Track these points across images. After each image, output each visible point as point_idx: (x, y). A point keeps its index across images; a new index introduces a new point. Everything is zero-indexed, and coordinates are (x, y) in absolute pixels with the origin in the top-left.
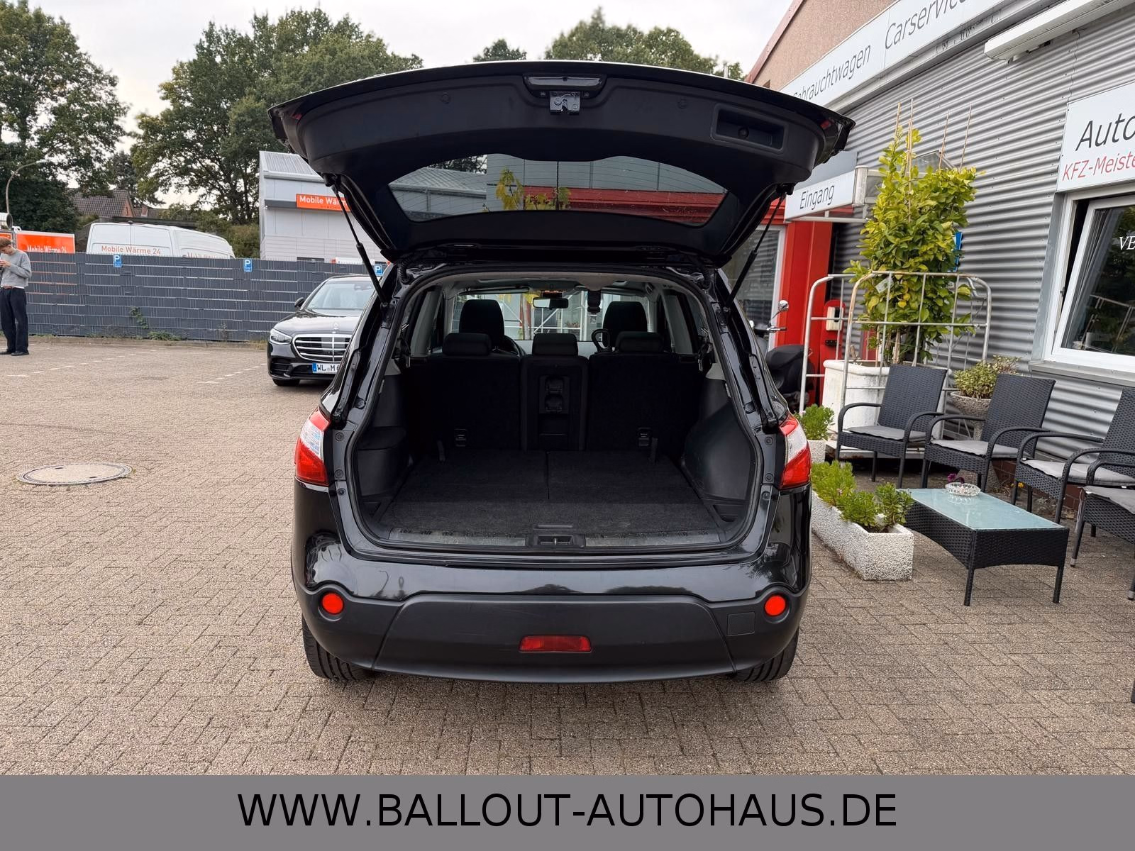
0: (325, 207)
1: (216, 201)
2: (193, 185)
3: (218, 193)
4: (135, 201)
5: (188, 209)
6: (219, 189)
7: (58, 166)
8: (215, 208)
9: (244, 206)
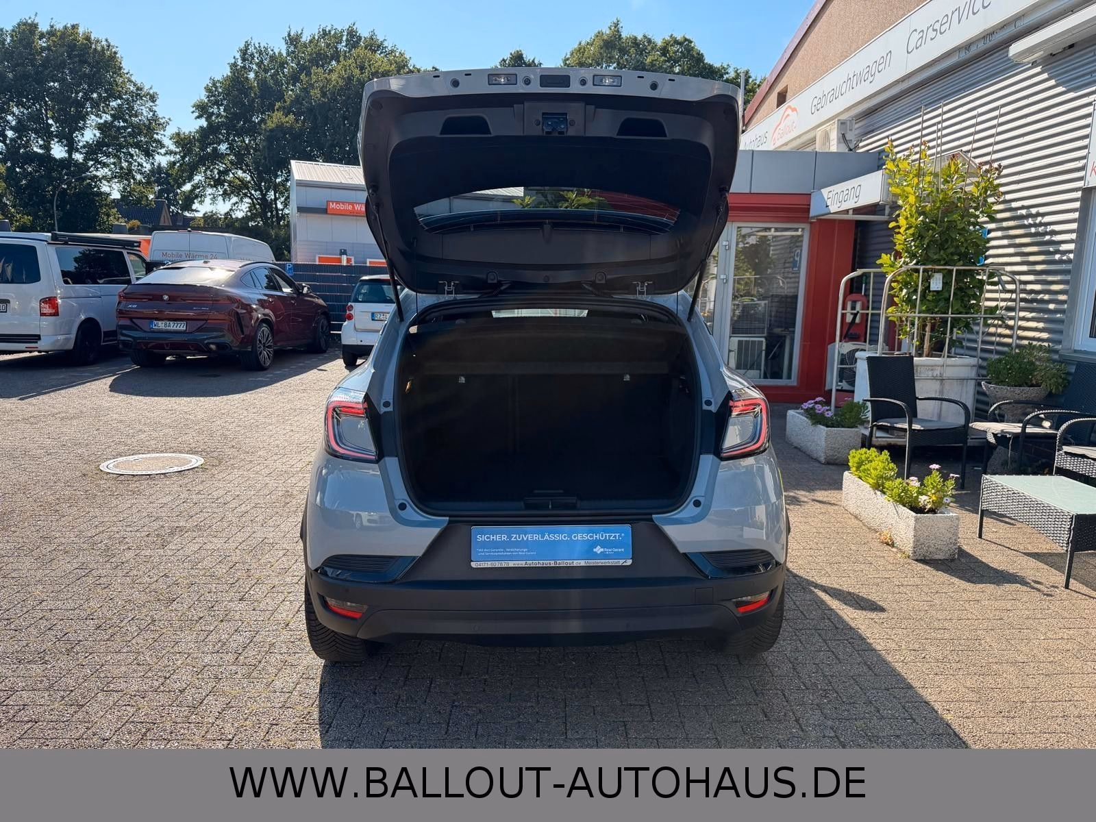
0: (354, 212)
2: (226, 195)
3: (250, 201)
4: (171, 210)
5: (221, 217)
6: (250, 198)
7: (102, 178)
8: (246, 215)
9: (274, 213)
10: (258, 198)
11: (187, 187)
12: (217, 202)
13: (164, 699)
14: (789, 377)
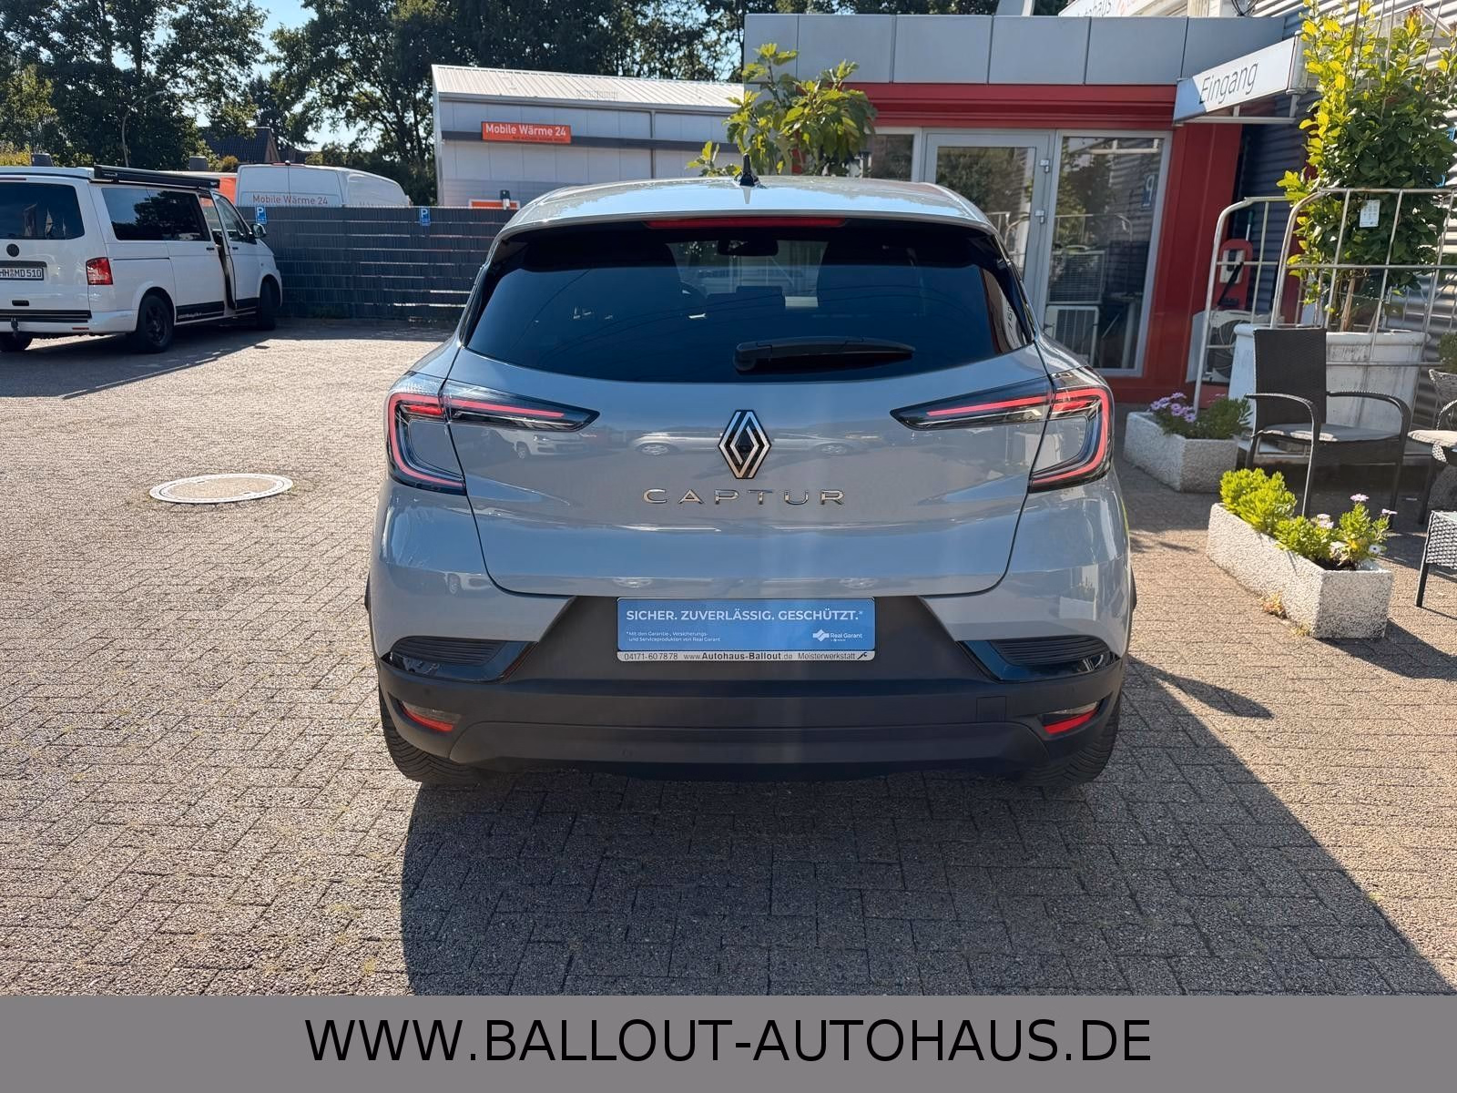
0: (518, 138)
1: (380, 138)
2: (350, 118)
3: (382, 126)
4: (279, 142)
5: (344, 151)
6: (382, 122)
7: (183, 97)
8: (379, 147)
9: (415, 144)
10: (394, 123)
11: (298, 108)
12: (338, 128)
13: (181, 837)
14: (1131, 365)
